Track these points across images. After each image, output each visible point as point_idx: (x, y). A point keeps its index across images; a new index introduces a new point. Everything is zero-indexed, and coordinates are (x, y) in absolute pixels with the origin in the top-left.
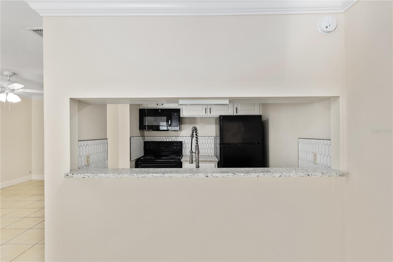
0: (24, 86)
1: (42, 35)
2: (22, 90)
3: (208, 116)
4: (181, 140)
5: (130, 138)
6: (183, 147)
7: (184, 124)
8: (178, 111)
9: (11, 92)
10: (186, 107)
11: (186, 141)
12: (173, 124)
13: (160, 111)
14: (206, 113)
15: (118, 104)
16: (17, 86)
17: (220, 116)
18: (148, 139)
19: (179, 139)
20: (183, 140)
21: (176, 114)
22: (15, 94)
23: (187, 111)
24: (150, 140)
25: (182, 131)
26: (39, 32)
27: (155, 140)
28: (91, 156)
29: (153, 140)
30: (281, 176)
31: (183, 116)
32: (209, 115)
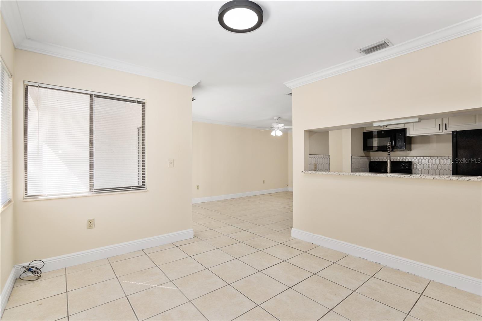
0: (284, 125)
1: (292, 95)
2: (283, 127)
3: (443, 133)
4: (410, 160)
5: (352, 156)
6: (413, 168)
7: (414, 143)
8: (404, 131)
9: (278, 129)
10: (413, 125)
11: (416, 161)
12: (398, 144)
13: (383, 132)
14: (440, 130)
15: (342, 129)
16: (281, 125)
17: (453, 132)
18: (373, 160)
19: (408, 159)
20: (413, 160)
21: (400, 134)
22: (280, 130)
23: (414, 130)
24: (376, 160)
25: (412, 151)
26: (291, 94)
27: (381, 160)
28: (317, 165)
29: (379, 161)
30: (459, 179)
31: (410, 135)
32: (445, 131)
